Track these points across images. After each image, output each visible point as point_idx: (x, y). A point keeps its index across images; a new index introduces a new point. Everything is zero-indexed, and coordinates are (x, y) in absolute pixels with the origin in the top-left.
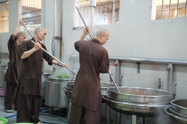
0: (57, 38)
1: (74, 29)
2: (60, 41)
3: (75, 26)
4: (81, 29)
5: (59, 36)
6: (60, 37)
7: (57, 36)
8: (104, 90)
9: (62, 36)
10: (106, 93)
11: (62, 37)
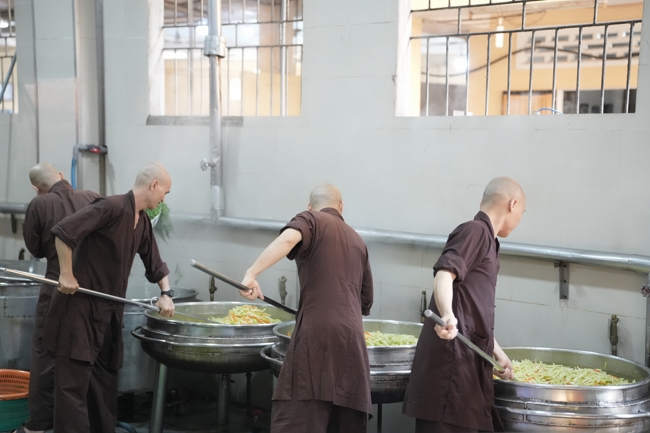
0: (88, 151)
1: (151, 121)
2: (100, 162)
3: (154, 113)
4: (175, 124)
5: (97, 143)
6: (98, 148)
7: (89, 143)
8: (264, 333)
9: (108, 144)
10: (270, 341)
11: (106, 147)
